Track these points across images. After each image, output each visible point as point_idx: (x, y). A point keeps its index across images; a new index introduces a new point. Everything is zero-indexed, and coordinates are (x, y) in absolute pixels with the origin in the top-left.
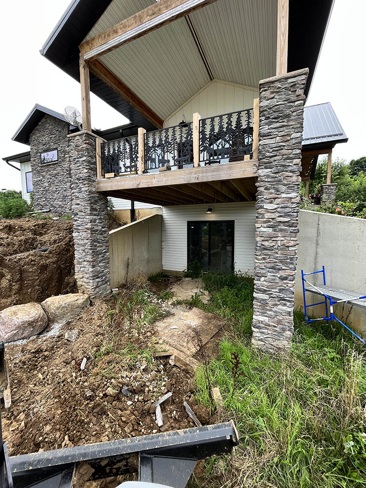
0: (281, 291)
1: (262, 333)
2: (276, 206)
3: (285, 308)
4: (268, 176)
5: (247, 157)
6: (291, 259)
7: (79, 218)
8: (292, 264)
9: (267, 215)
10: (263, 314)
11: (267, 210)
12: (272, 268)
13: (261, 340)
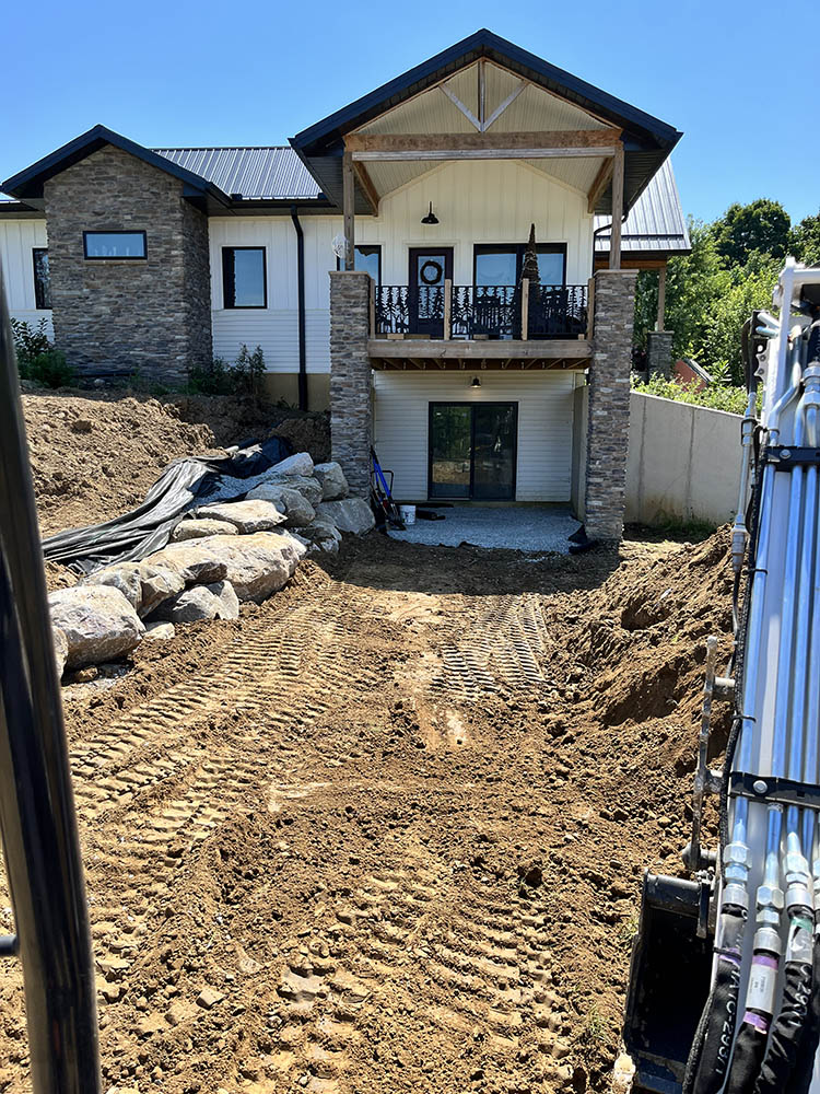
0: (614, 472)
1: (597, 517)
2: (610, 390)
3: (617, 488)
4: (604, 361)
5: (581, 336)
6: (623, 440)
7: (344, 396)
8: (623, 445)
9: (603, 399)
10: (597, 497)
11: (603, 394)
12: (608, 450)
13: (595, 525)
